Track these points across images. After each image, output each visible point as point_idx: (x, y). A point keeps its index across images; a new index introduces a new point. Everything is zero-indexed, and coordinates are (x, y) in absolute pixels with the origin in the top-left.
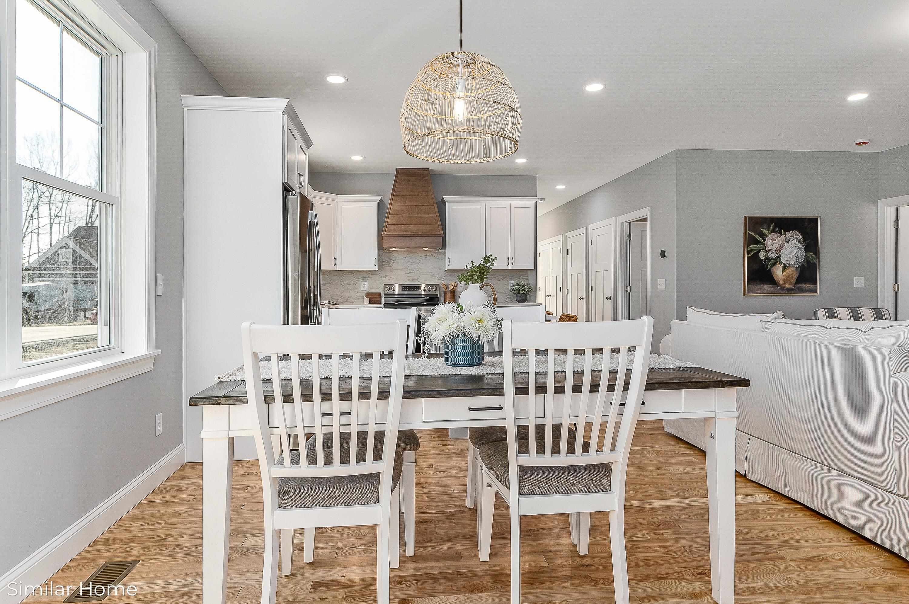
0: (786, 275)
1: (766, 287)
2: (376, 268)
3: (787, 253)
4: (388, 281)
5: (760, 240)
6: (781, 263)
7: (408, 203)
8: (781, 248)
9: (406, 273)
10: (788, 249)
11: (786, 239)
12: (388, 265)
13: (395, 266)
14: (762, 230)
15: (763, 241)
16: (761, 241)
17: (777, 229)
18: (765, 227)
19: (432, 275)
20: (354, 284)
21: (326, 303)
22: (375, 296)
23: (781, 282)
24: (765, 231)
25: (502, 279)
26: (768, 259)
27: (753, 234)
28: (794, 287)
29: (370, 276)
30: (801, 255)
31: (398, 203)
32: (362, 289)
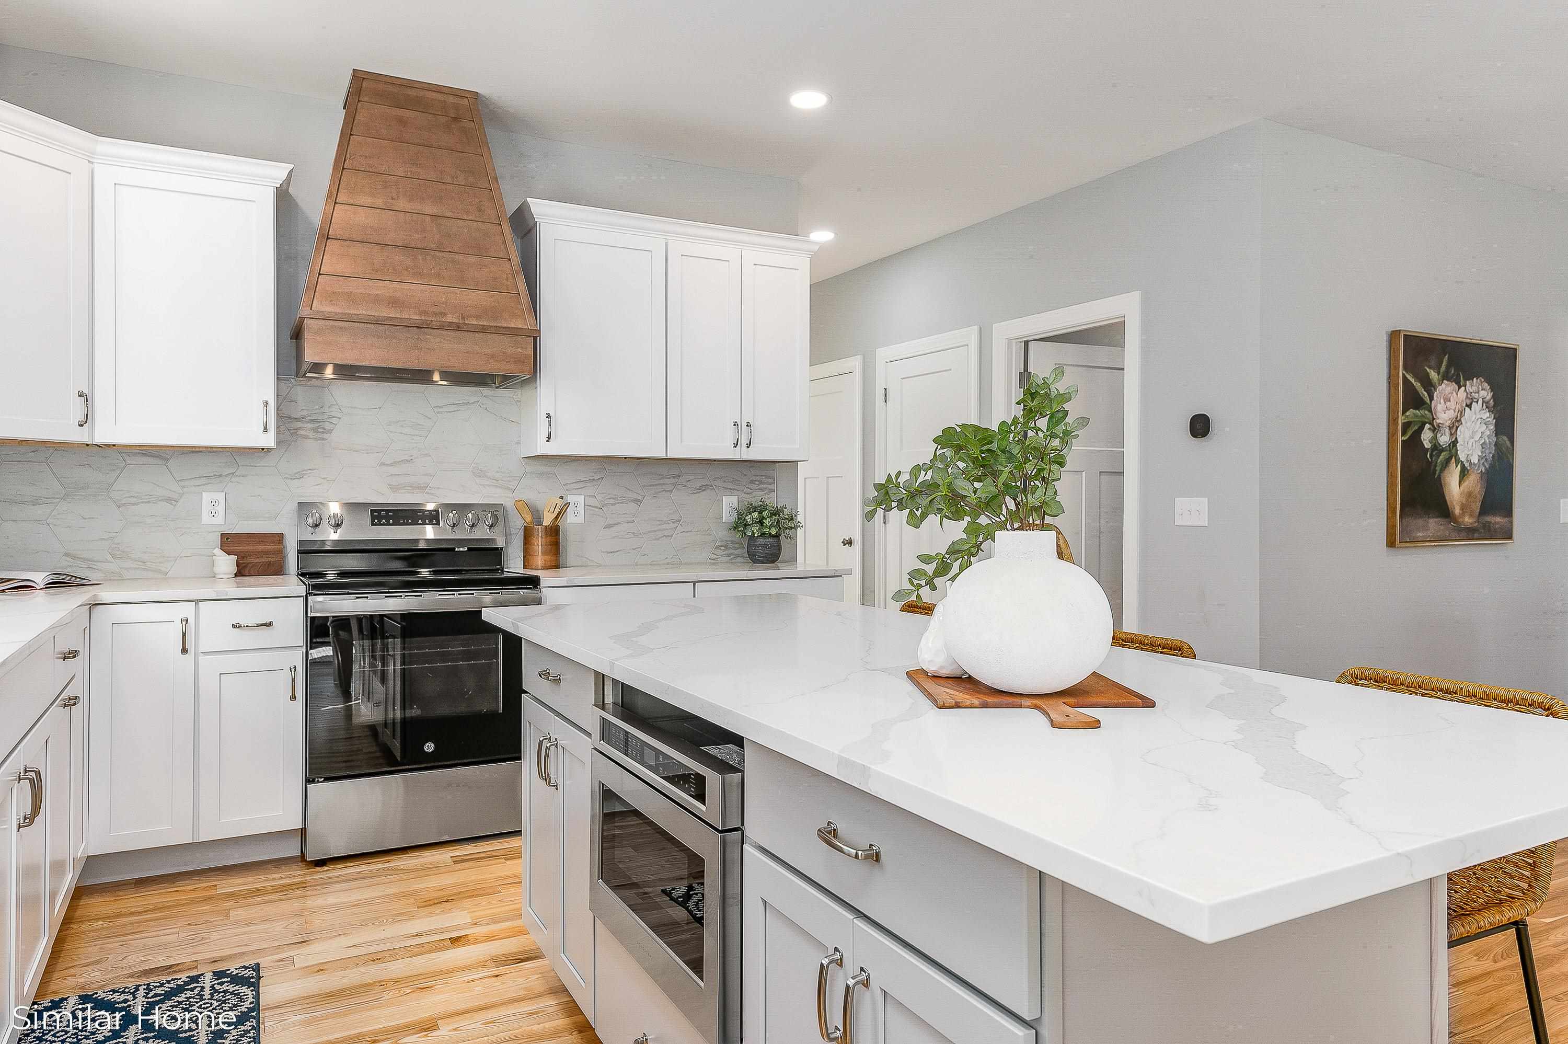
0: (1466, 491)
1: (1434, 524)
2: (269, 440)
3: (1468, 434)
4: (309, 491)
5: (1423, 397)
6: (1458, 461)
7: (402, 204)
8: (1458, 421)
9: (383, 464)
10: (1469, 424)
11: (1467, 397)
12: (311, 434)
13: (338, 436)
14: (1428, 370)
15: (1430, 399)
16: (1426, 400)
17: (1453, 372)
18: (1433, 363)
19: (479, 473)
20: (169, 500)
21: (40, 578)
22: (260, 547)
23: (1457, 511)
24: (1434, 375)
25: (702, 488)
26: (1437, 448)
27: (1413, 382)
28: (1477, 524)
29: (238, 473)
30: (1489, 441)
31: (365, 200)
32: (206, 518)
